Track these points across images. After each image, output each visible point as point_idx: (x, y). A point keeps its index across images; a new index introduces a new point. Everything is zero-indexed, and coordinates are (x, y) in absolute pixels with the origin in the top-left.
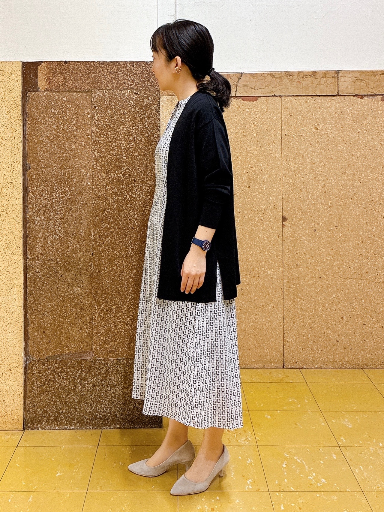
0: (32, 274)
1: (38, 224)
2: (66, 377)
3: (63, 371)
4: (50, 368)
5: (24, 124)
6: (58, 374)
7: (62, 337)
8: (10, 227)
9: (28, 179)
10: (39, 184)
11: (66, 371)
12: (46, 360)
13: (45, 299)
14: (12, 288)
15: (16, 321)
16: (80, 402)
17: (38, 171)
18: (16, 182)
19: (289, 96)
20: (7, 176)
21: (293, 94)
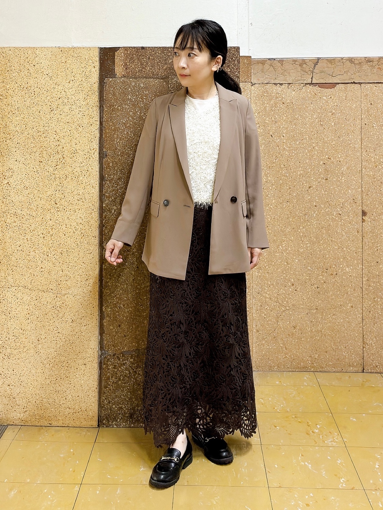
0: (108, 265)
1: (114, 213)
4: (126, 363)
5: (101, 111)
6: (134, 370)
7: (138, 332)
8: (86, 216)
9: (104, 167)
10: (115, 172)
11: (141, 367)
12: (121, 355)
14: (87, 280)
15: (91, 314)
17: (115, 159)
18: (92, 170)
19: (369, 83)
20: (84, 164)
21: (373, 80)
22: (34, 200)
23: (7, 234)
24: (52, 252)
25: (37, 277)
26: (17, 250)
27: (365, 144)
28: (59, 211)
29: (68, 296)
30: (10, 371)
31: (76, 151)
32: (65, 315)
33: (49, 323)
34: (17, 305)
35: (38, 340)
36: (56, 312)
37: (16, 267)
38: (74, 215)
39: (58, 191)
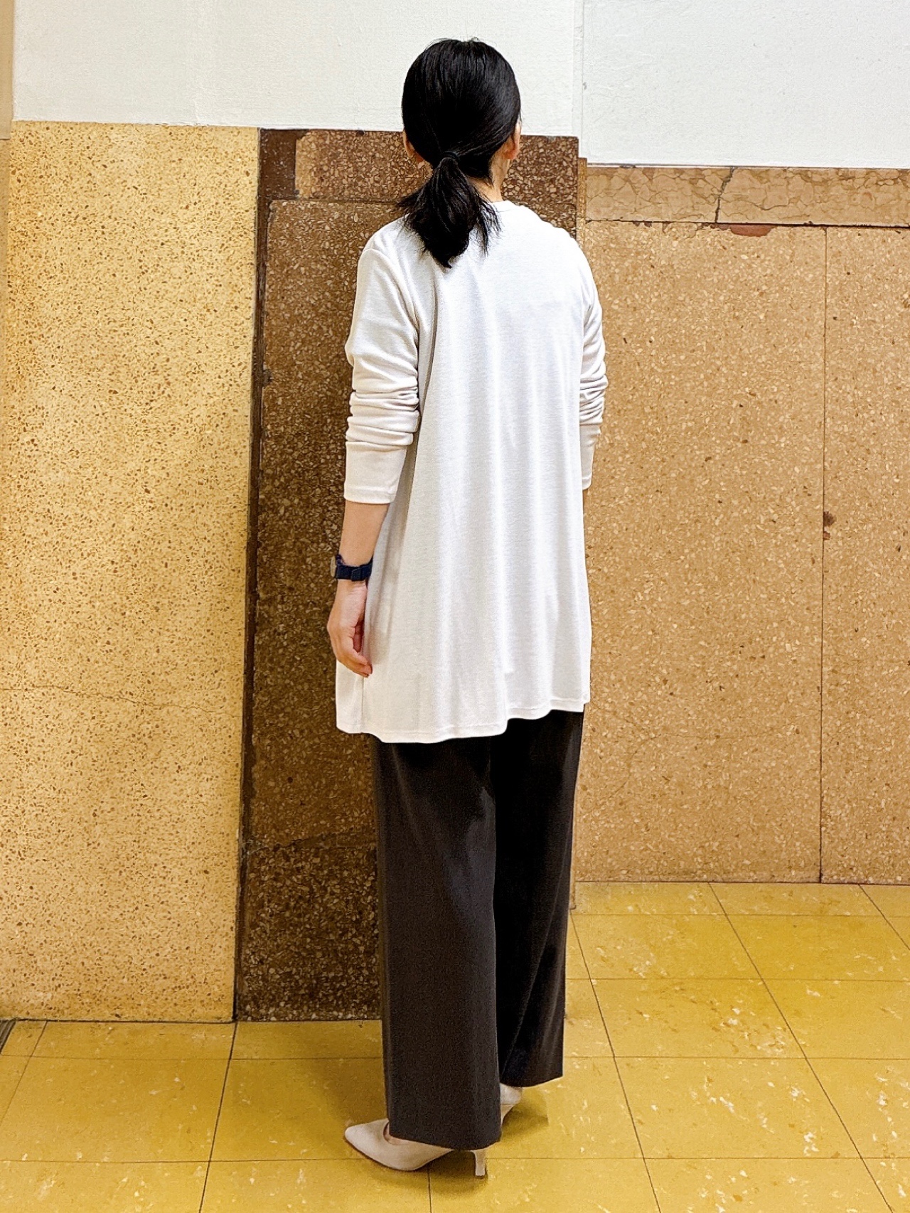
0: (267, 637)
1: (284, 515)
2: (338, 891)
3: (331, 875)
4: (302, 867)
5: (259, 276)
6: (320, 883)
7: (332, 793)
8: (218, 523)
9: (264, 408)
10: (290, 418)
11: (338, 876)
12: (293, 849)
13: (296, 699)
14: (216, 672)
15: (224, 753)
16: (369, 953)
17: (290, 388)
18: (236, 413)
19: (843, 226)
20: (216, 398)
21: (855, 220)
22: (95, 481)
23: (25, 562)
24: (136, 606)
25: (96, 665)
26: (50, 601)
27: (833, 363)
28: (153, 509)
29: (171, 709)
30: (24, 890)
31: (197, 369)
32: (161, 754)
33: (122, 774)
34: (45, 729)
35: (95, 815)
36: (142, 747)
37: (46, 639)
38: (189, 521)
39: (152, 462)
